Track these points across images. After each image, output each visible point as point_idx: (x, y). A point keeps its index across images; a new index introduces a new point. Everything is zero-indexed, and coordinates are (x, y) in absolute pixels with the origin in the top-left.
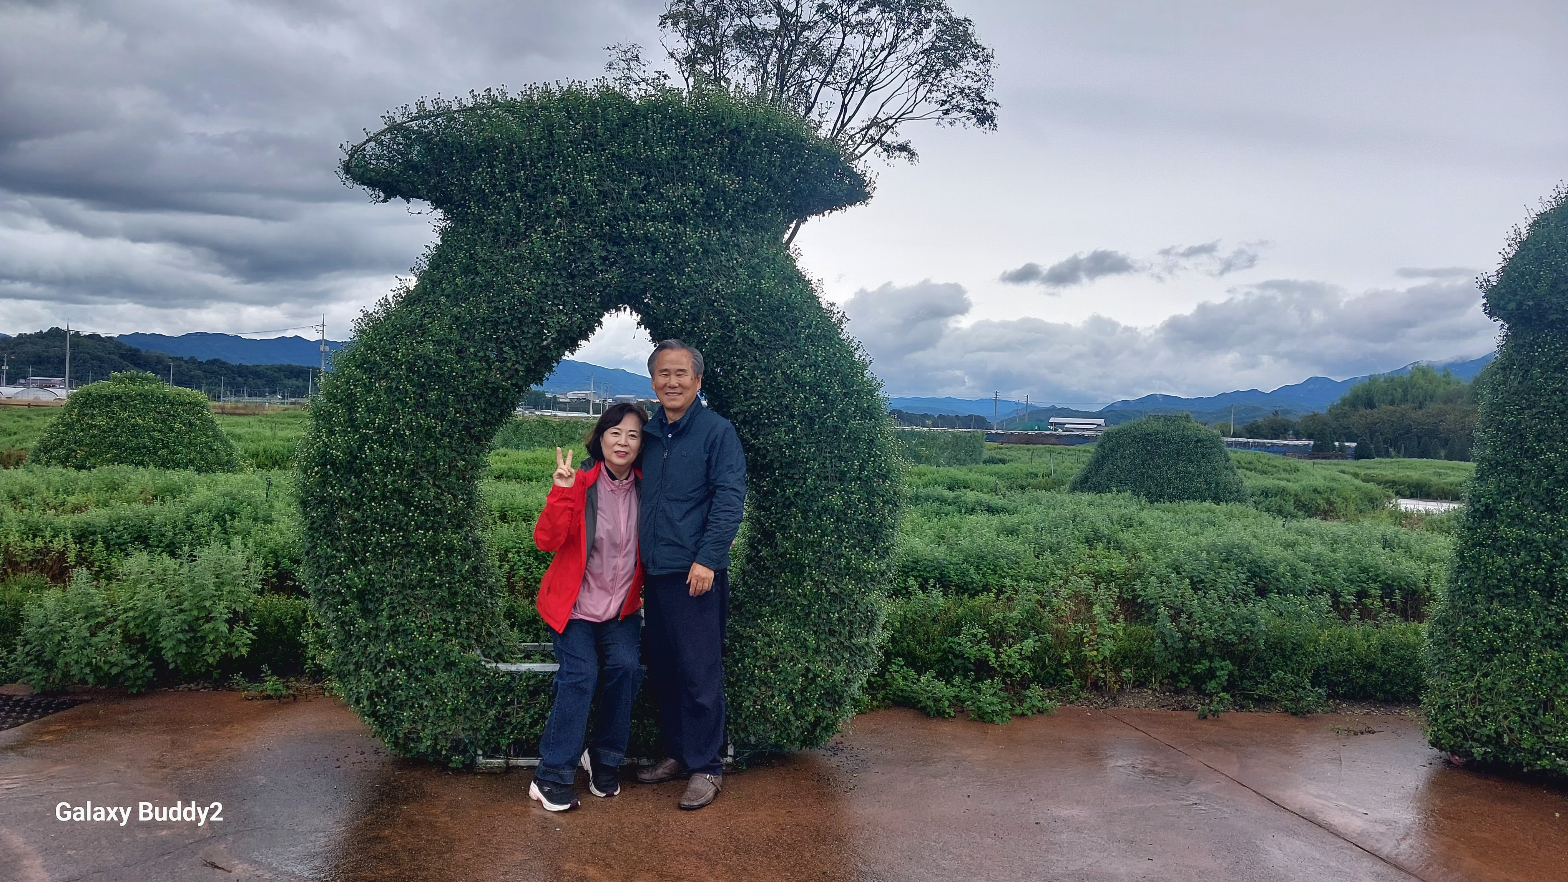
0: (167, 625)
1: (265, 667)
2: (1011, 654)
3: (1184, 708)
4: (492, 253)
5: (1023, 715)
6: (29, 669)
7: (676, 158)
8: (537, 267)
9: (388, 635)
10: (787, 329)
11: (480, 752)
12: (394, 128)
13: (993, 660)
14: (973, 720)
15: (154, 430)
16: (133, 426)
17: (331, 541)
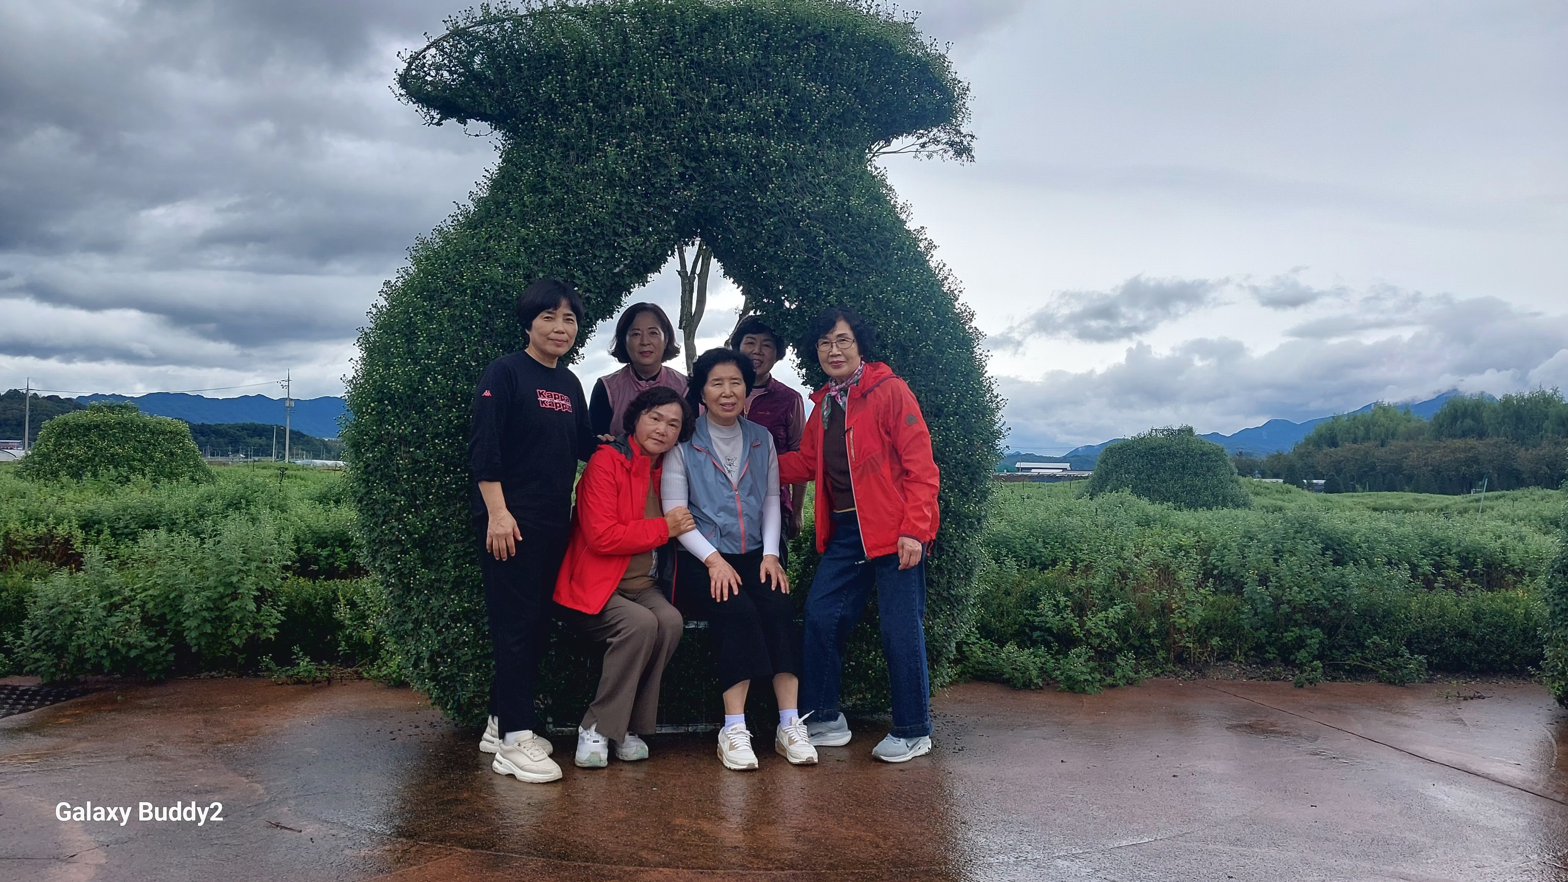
0: (191, 602)
1: (296, 648)
2: (1095, 621)
3: (1274, 679)
4: (562, 169)
5: (1112, 686)
6: (37, 655)
7: (758, 65)
8: (610, 184)
9: (452, 588)
10: (877, 252)
11: (550, 720)
12: (458, 33)
13: (1078, 630)
14: (1062, 691)
15: (134, 460)
16: (112, 455)
17: (389, 484)
